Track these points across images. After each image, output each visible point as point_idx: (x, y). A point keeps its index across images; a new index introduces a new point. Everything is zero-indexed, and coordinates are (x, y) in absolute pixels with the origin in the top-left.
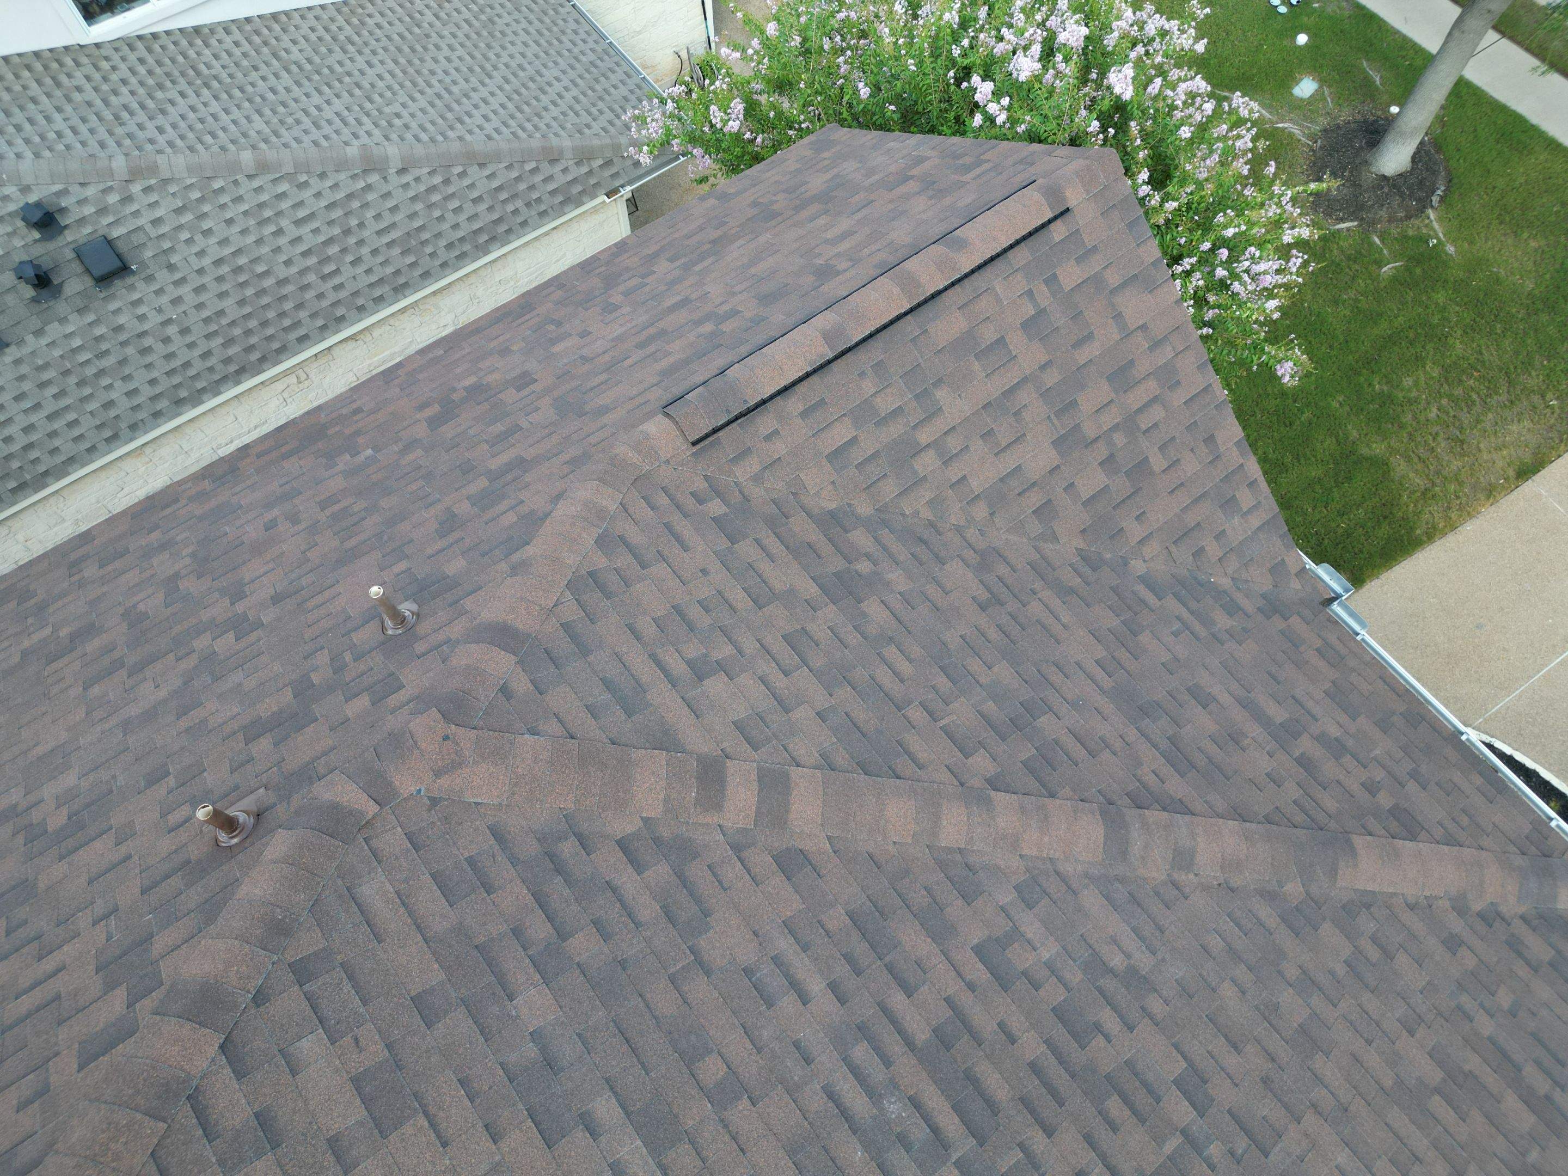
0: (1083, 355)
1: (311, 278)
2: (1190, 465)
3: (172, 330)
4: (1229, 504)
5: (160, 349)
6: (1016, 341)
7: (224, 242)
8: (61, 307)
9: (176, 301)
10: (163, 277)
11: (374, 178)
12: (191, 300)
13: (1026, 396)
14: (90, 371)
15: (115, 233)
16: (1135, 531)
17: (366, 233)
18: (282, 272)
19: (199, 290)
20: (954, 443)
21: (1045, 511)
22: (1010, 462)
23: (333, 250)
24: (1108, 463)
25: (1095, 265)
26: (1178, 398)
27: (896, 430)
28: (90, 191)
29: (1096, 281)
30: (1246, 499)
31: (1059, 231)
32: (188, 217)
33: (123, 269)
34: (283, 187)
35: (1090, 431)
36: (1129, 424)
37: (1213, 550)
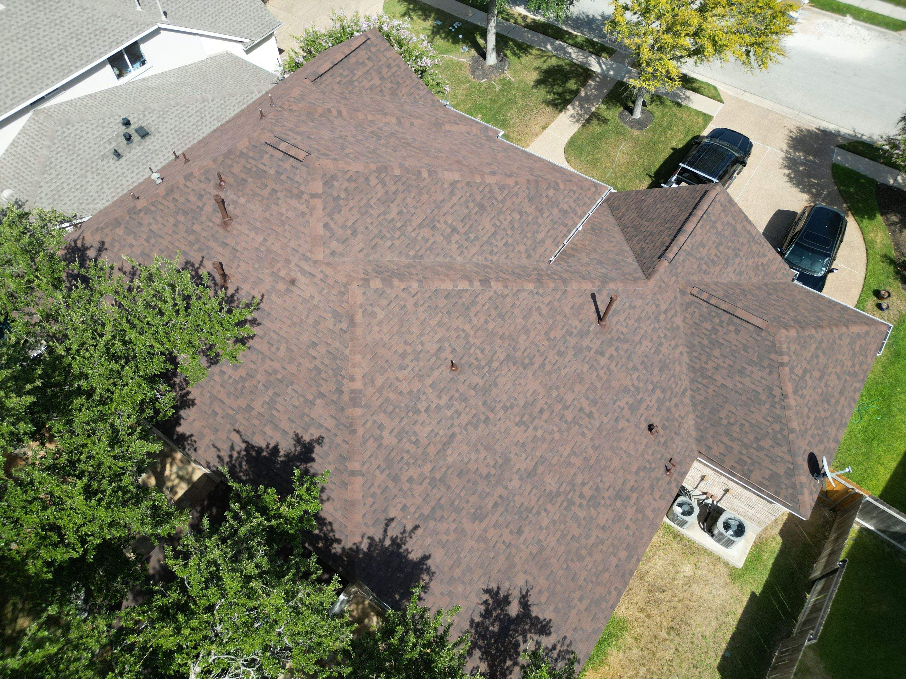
0: (380, 63)
1: (195, 131)
2: (408, 82)
3: (163, 149)
4: (418, 89)
5: (161, 154)
6: (367, 62)
7: (171, 124)
8: (133, 145)
9: (162, 141)
10: (157, 134)
11: (206, 103)
12: (166, 140)
13: (371, 71)
14: (144, 161)
15: (143, 125)
16: (400, 94)
17: (207, 118)
18: (188, 131)
19: (168, 137)
20: (360, 80)
21: (381, 91)
22: (372, 83)
23: (199, 123)
24: (391, 82)
25: (378, 47)
26: (402, 70)
27: (348, 78)
28: (136, 115)
29: (379, 50)
30: (422, 88)
31: (368, 42)
32: (161, 119)
33: (147, 134)
34: (183, 108)
35: (386, 76)
36: (393, 74)
37: (418, 97)
